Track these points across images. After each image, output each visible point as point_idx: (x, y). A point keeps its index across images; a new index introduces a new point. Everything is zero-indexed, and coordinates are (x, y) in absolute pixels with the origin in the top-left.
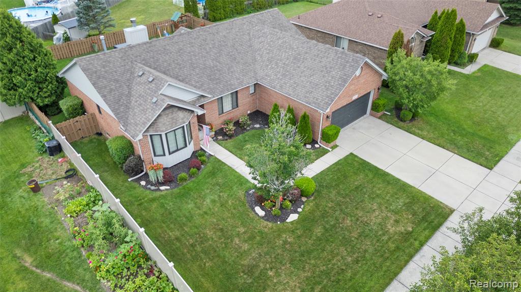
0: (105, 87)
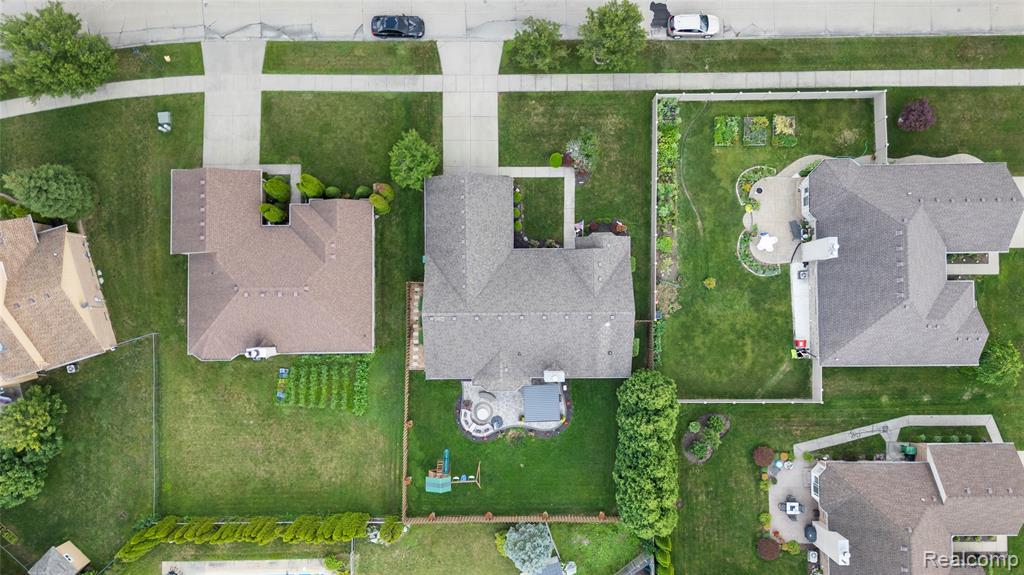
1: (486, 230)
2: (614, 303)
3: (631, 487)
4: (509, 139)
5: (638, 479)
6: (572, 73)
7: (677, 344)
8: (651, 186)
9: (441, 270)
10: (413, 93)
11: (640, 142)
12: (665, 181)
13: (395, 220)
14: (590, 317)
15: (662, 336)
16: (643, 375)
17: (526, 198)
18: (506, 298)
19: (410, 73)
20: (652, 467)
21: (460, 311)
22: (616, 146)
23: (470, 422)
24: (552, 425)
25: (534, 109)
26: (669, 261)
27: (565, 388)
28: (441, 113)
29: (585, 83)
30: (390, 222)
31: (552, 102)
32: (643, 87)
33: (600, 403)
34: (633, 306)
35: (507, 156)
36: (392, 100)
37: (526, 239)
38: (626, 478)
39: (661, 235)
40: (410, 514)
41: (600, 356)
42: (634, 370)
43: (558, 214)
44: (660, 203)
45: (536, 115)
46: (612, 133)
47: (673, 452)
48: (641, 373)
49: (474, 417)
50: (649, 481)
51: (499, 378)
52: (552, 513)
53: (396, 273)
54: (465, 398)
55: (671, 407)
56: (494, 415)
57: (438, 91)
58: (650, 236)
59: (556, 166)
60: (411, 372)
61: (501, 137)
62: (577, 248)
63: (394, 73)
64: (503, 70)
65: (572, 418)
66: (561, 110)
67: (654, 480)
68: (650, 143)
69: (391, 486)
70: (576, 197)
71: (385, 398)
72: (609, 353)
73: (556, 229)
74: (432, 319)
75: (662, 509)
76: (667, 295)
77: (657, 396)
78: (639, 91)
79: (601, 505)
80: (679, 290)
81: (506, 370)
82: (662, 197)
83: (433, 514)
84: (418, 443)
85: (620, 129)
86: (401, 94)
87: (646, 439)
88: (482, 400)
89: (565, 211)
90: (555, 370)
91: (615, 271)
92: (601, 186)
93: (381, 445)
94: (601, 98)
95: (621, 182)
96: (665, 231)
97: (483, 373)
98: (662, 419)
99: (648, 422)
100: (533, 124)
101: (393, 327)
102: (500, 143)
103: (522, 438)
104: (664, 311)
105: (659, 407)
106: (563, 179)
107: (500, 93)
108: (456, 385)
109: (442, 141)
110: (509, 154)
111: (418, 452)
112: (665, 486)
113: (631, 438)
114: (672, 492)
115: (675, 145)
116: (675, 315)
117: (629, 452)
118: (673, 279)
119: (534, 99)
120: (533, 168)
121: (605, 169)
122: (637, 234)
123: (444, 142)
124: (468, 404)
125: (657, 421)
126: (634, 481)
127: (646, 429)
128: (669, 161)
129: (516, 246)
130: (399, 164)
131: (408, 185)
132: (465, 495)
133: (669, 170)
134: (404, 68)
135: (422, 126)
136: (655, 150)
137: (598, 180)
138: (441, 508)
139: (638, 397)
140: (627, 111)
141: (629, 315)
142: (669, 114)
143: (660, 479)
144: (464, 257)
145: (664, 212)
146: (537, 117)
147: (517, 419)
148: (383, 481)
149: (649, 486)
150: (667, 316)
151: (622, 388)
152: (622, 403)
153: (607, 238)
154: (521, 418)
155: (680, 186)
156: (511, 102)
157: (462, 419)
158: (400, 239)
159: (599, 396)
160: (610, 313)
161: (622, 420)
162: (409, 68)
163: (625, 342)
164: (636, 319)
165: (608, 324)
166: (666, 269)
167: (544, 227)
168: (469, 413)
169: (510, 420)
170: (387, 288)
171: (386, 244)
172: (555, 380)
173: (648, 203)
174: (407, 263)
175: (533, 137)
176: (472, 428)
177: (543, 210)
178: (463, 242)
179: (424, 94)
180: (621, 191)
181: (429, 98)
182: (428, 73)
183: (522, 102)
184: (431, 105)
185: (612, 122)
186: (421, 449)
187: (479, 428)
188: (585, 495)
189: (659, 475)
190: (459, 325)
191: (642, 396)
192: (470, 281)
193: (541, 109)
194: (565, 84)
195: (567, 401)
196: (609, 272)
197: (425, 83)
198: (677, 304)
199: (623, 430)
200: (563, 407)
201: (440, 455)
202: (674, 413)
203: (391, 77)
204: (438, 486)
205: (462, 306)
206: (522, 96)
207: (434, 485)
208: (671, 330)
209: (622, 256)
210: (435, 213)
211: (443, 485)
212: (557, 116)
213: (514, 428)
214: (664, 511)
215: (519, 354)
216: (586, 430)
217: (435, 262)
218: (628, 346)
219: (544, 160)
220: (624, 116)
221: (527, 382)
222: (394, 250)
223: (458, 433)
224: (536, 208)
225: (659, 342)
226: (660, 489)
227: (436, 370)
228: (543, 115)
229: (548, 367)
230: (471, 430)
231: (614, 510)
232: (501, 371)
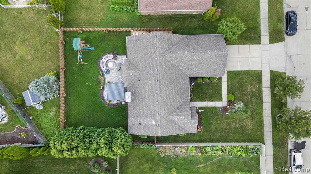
0: (174, 131)
1: (199, 63)
2: (165, 125)
3: (74, 135)
4: (240, 75)
5: (78, 138)
6: (272, 104)
7: (145, 156)
8: (219, 142)
9: (179, 42)
10: (260, 31)
11: (240, 137)
12: (222, 149)
13: (201, 23)
14: (157, 114)
15: (148, 148)
16: (129, 140)
17: (212, 84)
18: (166, 73)
19: (269, 29)
20: (83, 145)
21: (160, 51)
22: (238, 126)
23: (107, 59)
24: (106, 97)
25: (254, 87)
26: (184, 151)
27: (123, 103)
28: (252, 43)
29: (267, 111)
30: (200, 21)
31: (258, 95)
32: (266, 138)
33: (117, 120)
34: (163, 135)
35: (232, 74)
36: (257, 21)
37: (193, 84)
38: (79, 133)
39: (197, 148)
40: (65, 32)
41: (139, 119)
42: (132, 136)
43: (205, 99)
44: (212, 147)
45: (252, 88)
46: (244, 124)
47: (92, 155)
48: (131, 139)
49: (109, 61)
50: (77, 144)
51: (127, 71)
52: (66, 98)
53: (176, 24)
54: (118, 57)
55: (114, 155)
56: (110, 70)
57: (262, 42)
58: (196, 142)
59: (228, 98)
60: (130, 32)
61: (241, 71)
62: (191, 107)
63: (269, 22)
64: (272, 72)
65: (109, 106)
66: (254, 100)
67: (77, 147)
68: (239, 142)
69: (77, 23)
70: (213, 107)
71: (118, 20)
72: (140, 124)
73: (198, 98)
74: (155, 37)
75: (63, 151)
76: (167, 150)
77: (119, 148)
78: (264, 136)
79: (69, 120)
80: (170, 156)
81: (131, 74)
82: (215, 148)
83: (64, 43)
84: (97, 36)
85: (246, 127)
86: (260, 25)
87: (98, 142)
88: (117, 65)
89: (206, 102)
90: (131, 97)
91: (179, 126)
92: (219, 118)
93: (96, 19)
94: (260, 118)
95: (221, 128)
96: (198, 149)
97: (130, 63)
98: (107, 151)
99: (106, 144)
100: (247, 86)
101: (151, 23)
102: (238, 71)
103: (100, 84)
104: (160, 149)
105: (113, 149)
106: (222, 101)
107: (261, 71)
108: (124, 53)
109: (238, 44)
110: (233, 75)
111: (93, 36)
112: (74, 152)
113: (98, 134)
114: (72, 155)
115: (239, 153)
116: (158, 155)
117: (92, 134)
118: (175, 153)
119: (259, 87)
120: (227, 87)
121: (227, 121)
122: (196, 136)
123: (237, 46)
124: (115, 58)
125: (106, 148)
126: (77, 137)
127: (102, 142)
128: (231, 151)
129: (191, 78)
130: (230, 22)
131: (219, 26)
132: (74, 58)
133: (227, 151)
134: (272, 26)
135: (245, 35)
136: (237, 144)
137: (221, 118)
138: (68, 47)
139: (119, 138)
140: (254, 130)
141: (159, 133)
142: (254, 150)
143: (78, 149)
144: (186, 52)
145: (208, 149)
146: (251, 88)
147: (109, 81)
148: (80, 20)
149: (74, 144)
150: (158, 151)
151: (124, 130)
152: (116, 130)
153: (196, 122)
154: (109, 82)
155: (219, 156)
156: (257, 76)
157: (109, 55)
158: (192, 25)
159: (120, 119)
160: (160, 124)
161: (107, 131)
162: (272, 29)
163: (145, 131)
164: (156, 136)
165: (154, 123)
166: (181, 150)
167: (198, 92)
168: (111, 58)
169: (108, 78)
170: (168, 20)
171: (190, 19)
172: (127, 97)
173: (211, 141)
174: (181, 29)
175: (241, 87)
176: (104, 60)
177: (207, 92)
178: (194, 52)
179: (260, 36)
180: (216, 128)
181: (258, 38)
182: (270, 38)
183: (257, 81)
184: (255, 39)
185: (249, 124)
186: (95, 37)
187: (104, 63)
188: (74, 113)
189: (79, 150)
190: (152, 50)
191: (119, 140)
192: (174, 55)
193: (254, 90)
194: (266, 101)
195: (118, 104)
196: (179, 123)
197: (265, 36)
198: (164, 155)
199: (103, 131)
200: (114, 102)
201: (92, 46)
202: (110, 156)
203: (267, 20)
204: (76, 43)
205: (162, 51)
206: (260, 81)
207: (77, 41)
208: (151, 152)
209: (187, 129)
210: (207, 39)
211: (76, 45)
212: (251, 98)
213: (105, 80)
214: (62, 151)
215: (139, 80)
216: (104, 113)
217: (183, 39)
218: (143, 133)
219: (230, 92)
220: (252, 129)
221: (126, 85)
222: (187, 23)
223: (102, 54)
224: (208, 88)
225: (146, 147)
226: (73, 150)
227: (131, 41)
228: (251, 91)
229: (133, 94)
230: (103, 59)
231: (67, 126)
232: (130, 72)
